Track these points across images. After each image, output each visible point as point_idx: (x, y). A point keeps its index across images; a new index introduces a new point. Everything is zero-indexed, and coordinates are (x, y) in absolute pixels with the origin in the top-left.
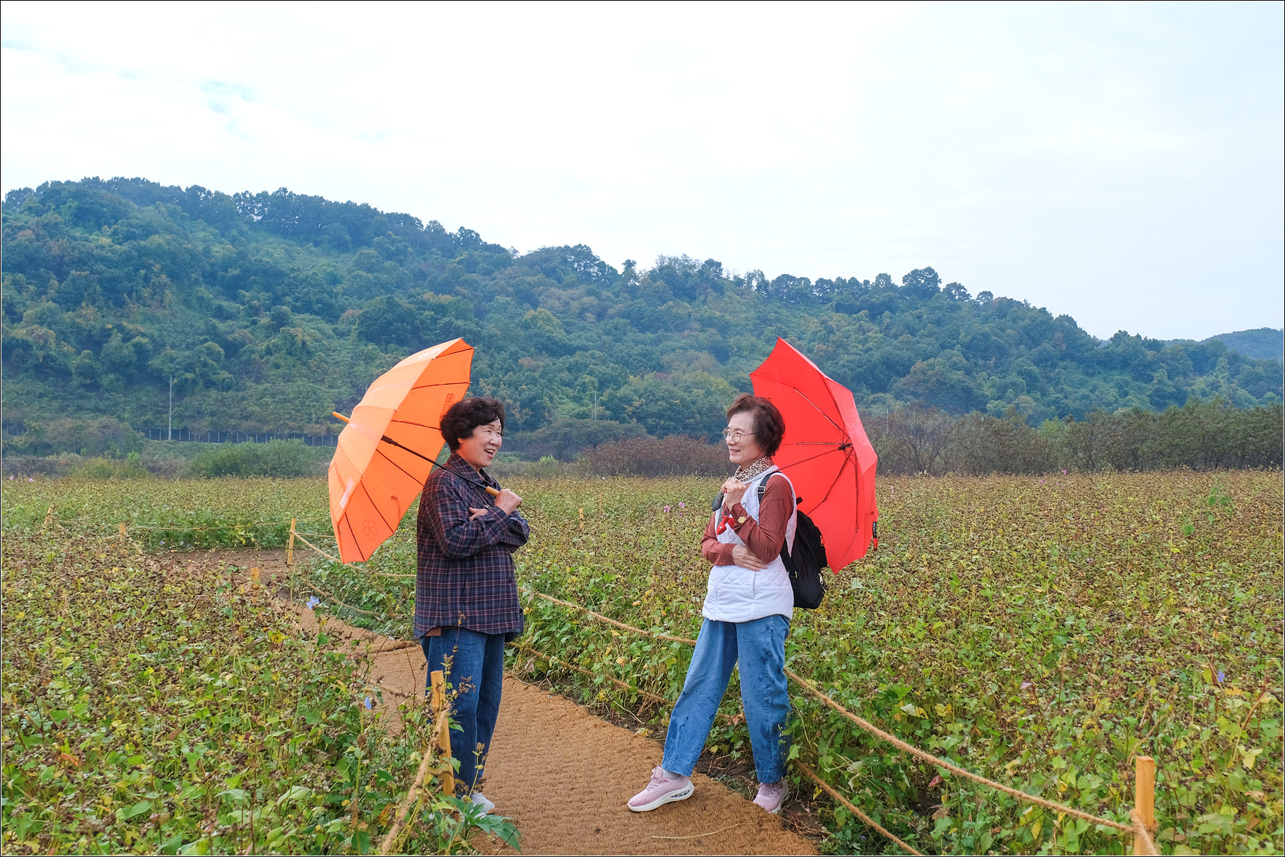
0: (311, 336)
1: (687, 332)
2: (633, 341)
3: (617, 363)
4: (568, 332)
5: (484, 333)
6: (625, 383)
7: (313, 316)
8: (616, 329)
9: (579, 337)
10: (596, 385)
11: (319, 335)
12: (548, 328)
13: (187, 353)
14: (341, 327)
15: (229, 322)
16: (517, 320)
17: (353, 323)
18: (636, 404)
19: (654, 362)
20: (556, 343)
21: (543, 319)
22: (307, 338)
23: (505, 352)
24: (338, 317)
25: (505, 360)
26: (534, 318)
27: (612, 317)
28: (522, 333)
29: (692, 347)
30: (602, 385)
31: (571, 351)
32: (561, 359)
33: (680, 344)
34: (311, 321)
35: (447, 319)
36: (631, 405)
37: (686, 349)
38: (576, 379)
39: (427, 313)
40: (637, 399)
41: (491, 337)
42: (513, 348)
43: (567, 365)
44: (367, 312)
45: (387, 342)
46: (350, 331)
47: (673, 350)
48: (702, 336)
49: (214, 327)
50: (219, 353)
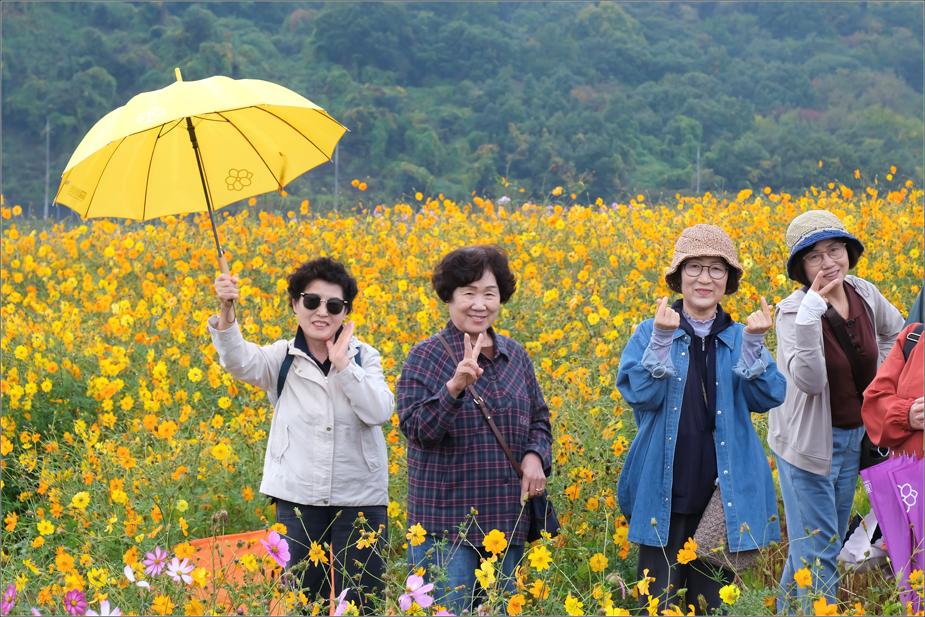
0: (244, 54)
1: (858, 36)
2: (763, 54)
3: (734, 94)
4: (651, 40)
5: (514, 45)
6: (748, 128)
7: (241, 21)
8: (732, 31)
9: (670, 49)
10: (699, 132)
11: (257, 54)
12: (618, 34)
13: (62, 84)
14: (289, 38)
15: (118, 33)
16: (566, 21)
17: (306, 31)
18: (766, 164)
19: (798, 92)
20: (631, 60)
21: (609, 20)
22: (240, 59)
23: (549, 76)
24: (280, 21)
25: (548, 92)
26: (595, 18)
27: (726, 12)
28: (576, 45)
29: (866, 62)
30: (709, 131)
31: (655, 73)
32: (640, 88)
33: (845, 59)
34: (237, 28)
35: (454, 24)
36: (757, 166)
37: (855, 67)
38: (665, 122)
39: (423, 14)
40: (768, 155)
41: (525, 51)
42: (562, 71)
43: (651, 98)
44: (329, 16)
45: (362, 64)
46: (300, 46)
47: (832, 70)
48: (885, 42)
49: (99, 43)
50: (109, 85)
